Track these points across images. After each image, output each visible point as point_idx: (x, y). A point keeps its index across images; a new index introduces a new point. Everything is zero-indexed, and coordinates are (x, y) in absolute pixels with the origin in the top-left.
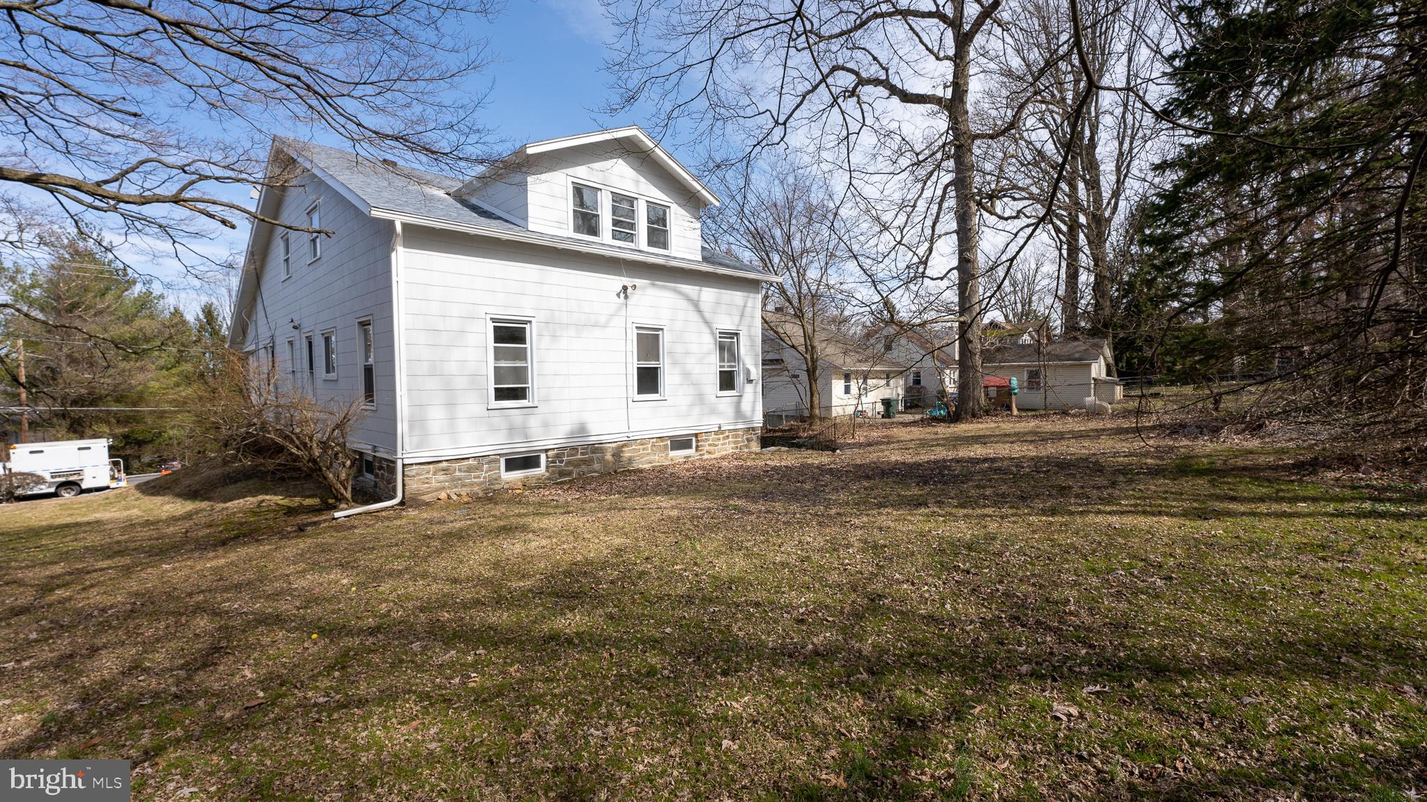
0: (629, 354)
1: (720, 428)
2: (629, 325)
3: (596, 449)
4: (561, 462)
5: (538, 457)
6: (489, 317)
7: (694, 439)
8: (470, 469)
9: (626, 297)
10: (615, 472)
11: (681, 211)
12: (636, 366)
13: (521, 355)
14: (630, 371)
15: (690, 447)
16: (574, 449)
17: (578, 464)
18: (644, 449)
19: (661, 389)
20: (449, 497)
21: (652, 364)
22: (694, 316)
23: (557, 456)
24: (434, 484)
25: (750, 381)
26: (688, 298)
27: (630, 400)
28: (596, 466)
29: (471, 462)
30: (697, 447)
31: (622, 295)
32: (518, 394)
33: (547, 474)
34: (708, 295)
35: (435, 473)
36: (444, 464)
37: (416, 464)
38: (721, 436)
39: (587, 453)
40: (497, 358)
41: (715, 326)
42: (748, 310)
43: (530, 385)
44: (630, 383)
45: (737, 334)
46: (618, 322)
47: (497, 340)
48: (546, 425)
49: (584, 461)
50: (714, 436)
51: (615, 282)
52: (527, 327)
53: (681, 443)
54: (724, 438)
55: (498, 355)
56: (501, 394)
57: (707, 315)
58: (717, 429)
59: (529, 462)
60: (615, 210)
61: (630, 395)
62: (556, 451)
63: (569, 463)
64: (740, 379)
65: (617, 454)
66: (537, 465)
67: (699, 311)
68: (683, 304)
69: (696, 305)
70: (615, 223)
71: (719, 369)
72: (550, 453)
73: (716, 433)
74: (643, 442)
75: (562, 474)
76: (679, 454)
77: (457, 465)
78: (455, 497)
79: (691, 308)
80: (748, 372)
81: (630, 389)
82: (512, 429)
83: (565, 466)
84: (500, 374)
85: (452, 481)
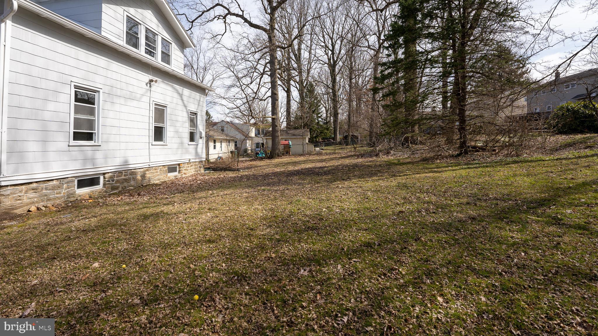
0: (151, 118)
1: (189, 161)
2: (151, 102)
3: (132, 173)
4: (113, 181)
5: (99, 178)
6: (73, 84)
7: (178, 166)
8: (54, 188)
9: (150, 86)
10: (143, 186)
11: (176, 47)
12: (154, 125)
13: (92, 112)
14: (151, 128)
15: (176, 171)
16: (120, 172)
17: (122, 182)
18: (156, 172)
19: (164, 139)
20: (38, 209)
21: (160, 125)
22: (180, 102)
23: (111, 177)
24: (25, 200)
25: (201, 138)
26: (179, 93)
27: (150, 144)
28: (132, 183)
29: (55, 182)
30: (179, 171)
31: (148, 85)
32: (89, 137)
33: (105, 189)
34: (186, 92)
35: (27, 192)
36: (35, 185)
38: (189, 165)
39: (127, 175)
40: (76, 112)
41: (188, 108)
42: (201, 103)
43: (96, 132)
44: (151, 135)
45: (196, 114)
46: (146, 99)
47: (77, 100)
48: (106, 158)
49: (126, 180)
50: (187, 165)
51: (146, 77)
52: (96, 94)
53: (172, 169)
54: (191, 166)
55: (77, 110)
56: (77, 136)
57: (185, 102)
59: (92, 181)
60: (147, 38)
61: (151, 141)
62: (110, 174)
63: (118, 181)
64: (197, 136)
65: (143, 176)
66: (98, 183)
67: (182, 100)
68: (176, 95)
69: (181, 95)
70: (146, 44)
71: (189, 131)
72: (107, 176)
74: (156, 168)
75: (113, 188)
76: (172, 175)
77: (43, 185)
78: (44, 209)
79: (179, 98)
80: (201, 133)
81: (151, 138)
82: (85, 160)
83: (116, 183)
84: (77, 123)
85: (40, 196)
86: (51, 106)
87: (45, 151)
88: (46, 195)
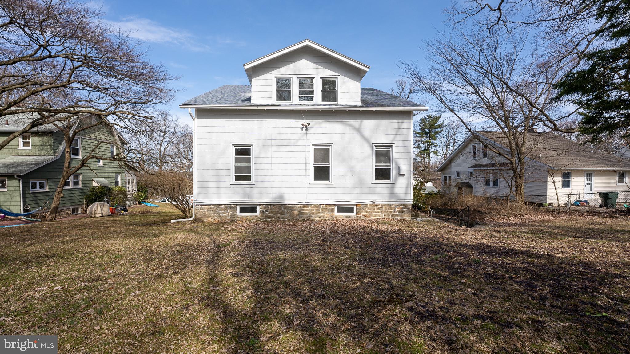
0: (309, 159)
1: (375, 202)
2: (309, 143)
3: (288, 208)
4: (267, 211)
5: (256, 208)
6: (232, 144)
7: (355, 207)
8: (222, 210)
9: (306, 130)
10: (298, 219)
11: (345, 79)
12: (313, 165)
13: (249, 161)
14: (309, 168)
15: (352, 212)
16: (274, 205)
17: (276, 213)
18: (317, 210)
19: (331, 178)
21: (323, 164)
22: (356, 137)
23: (265, 208)
24: (207, 214)
25: (401, 175)
26: (352, 127)
27: (308, 184)
28: (286, 215)
29: (223, 206)
30: (357, 212)
31: (304, 129)
32: (248, 178)
33: (260, 216)
35: (208, 210)
36: (212, 206)
37: (200, 205)
38: (374, 207)
39: (281, 209)
40: (236, 162)
41: (373, 142)
42: (401, 131)
43: (252, 174)
44: (308, 174)
45: (391, 146)
46: (302, 142)
47: (237, 154)
48: (261, 193)
49: (279, 212)
50: (369, 207)
52: (251, 147)
53: (345, 209)
55: (237, 160)
56: (238, 178)
57: (367, 135)
58: (371, 203)
59: (253, 209)
60: (301, 86)
61: (309, 181)
62: (264, 206)
63: (271, 212)
64: (393, 174)
65: (300, 211)
66: (255, 211)
67: (361, 134)
69: (358, 130)
70: (301, 92)
71: (375, 167)
72: (261, 206)
73: (371, 205)
74: (317, 206)
75: (267, 217)
76: (342, 215)
77: (217, 207)
79: (354, 132)
80: (399, 169)
81: (309, 177)
82: (245, 194)
83: (269, 213)
84: (237, 169)
85: (215, 213)
86: (221, 161)
87: (218, 188)
88: (218, 213)
